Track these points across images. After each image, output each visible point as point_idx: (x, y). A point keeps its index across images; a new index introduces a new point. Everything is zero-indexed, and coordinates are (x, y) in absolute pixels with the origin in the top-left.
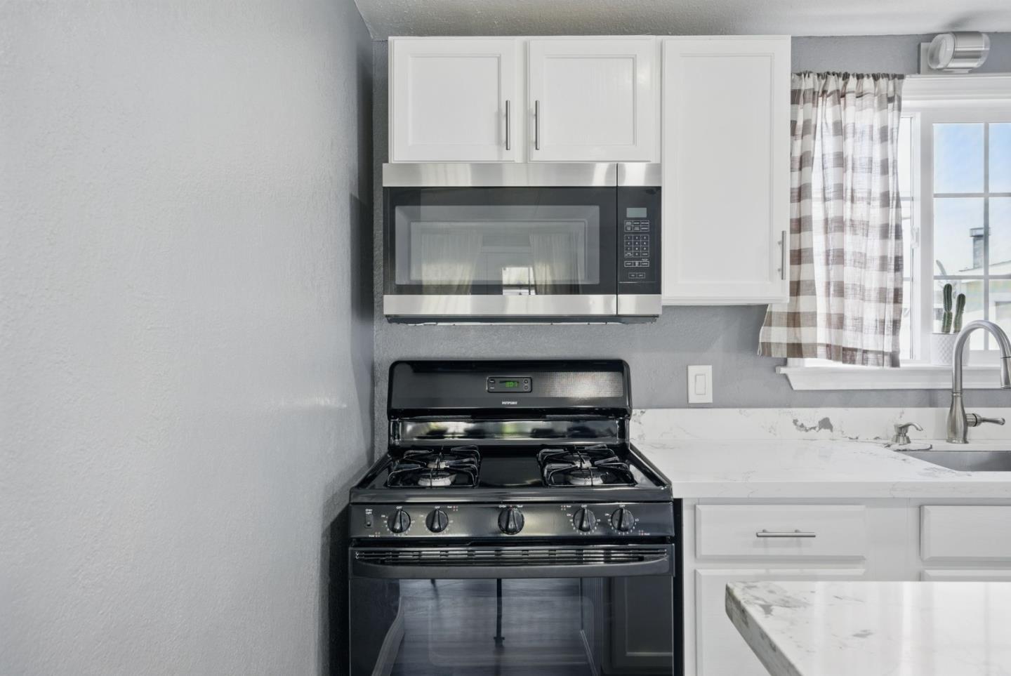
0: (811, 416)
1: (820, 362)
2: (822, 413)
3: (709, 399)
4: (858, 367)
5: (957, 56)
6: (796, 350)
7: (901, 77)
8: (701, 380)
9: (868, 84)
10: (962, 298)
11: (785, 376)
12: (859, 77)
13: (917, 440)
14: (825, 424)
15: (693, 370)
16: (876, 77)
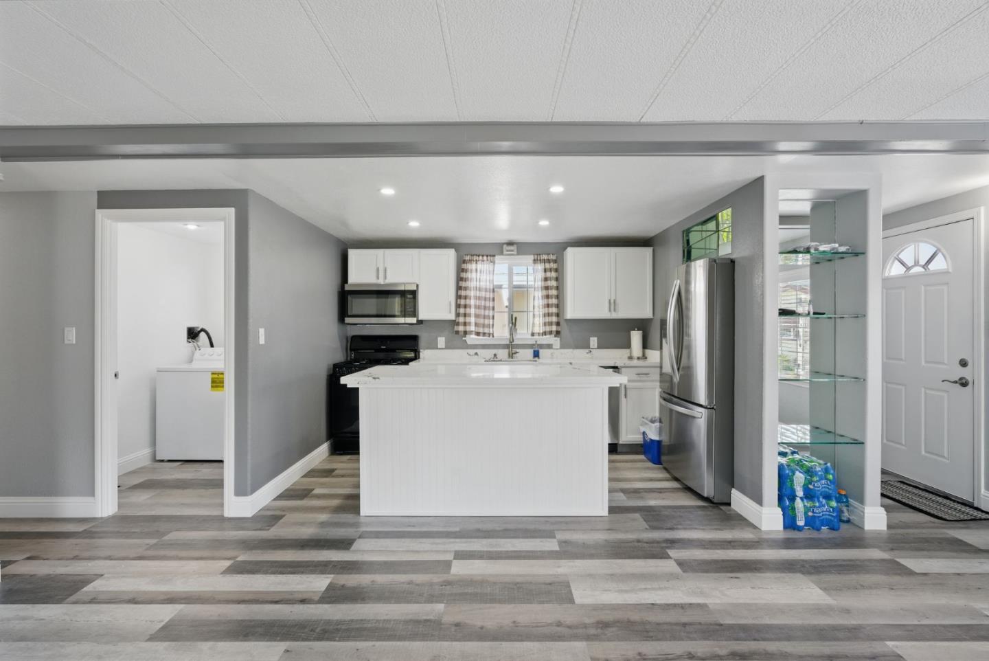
0: (472, 351)
1: (473, 336)
2: (475, 351)
3: (444, 347)
4: (481, 337)
5: (508, 251)
6: (465, 333)
7: (494, 256)
8: (441, 341)
9: (485, 258)
10: (516, 318)
11: (465, 340)
12: (483, 256)
13: (499, 357)
14: (476, 354)
15: (439, 339)
16: (487, 256)
